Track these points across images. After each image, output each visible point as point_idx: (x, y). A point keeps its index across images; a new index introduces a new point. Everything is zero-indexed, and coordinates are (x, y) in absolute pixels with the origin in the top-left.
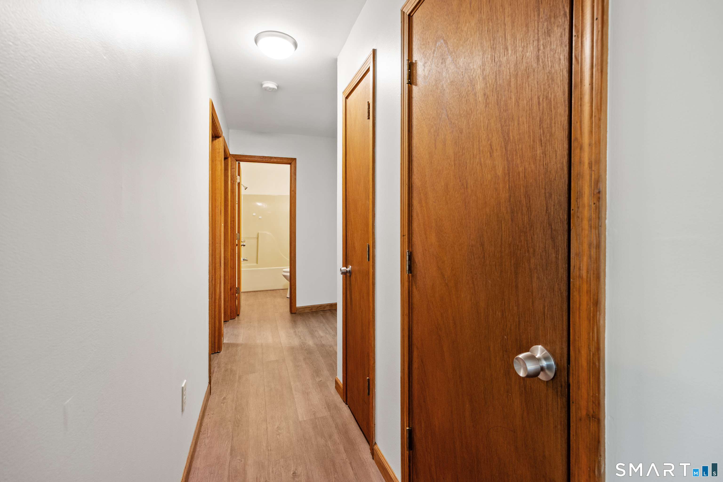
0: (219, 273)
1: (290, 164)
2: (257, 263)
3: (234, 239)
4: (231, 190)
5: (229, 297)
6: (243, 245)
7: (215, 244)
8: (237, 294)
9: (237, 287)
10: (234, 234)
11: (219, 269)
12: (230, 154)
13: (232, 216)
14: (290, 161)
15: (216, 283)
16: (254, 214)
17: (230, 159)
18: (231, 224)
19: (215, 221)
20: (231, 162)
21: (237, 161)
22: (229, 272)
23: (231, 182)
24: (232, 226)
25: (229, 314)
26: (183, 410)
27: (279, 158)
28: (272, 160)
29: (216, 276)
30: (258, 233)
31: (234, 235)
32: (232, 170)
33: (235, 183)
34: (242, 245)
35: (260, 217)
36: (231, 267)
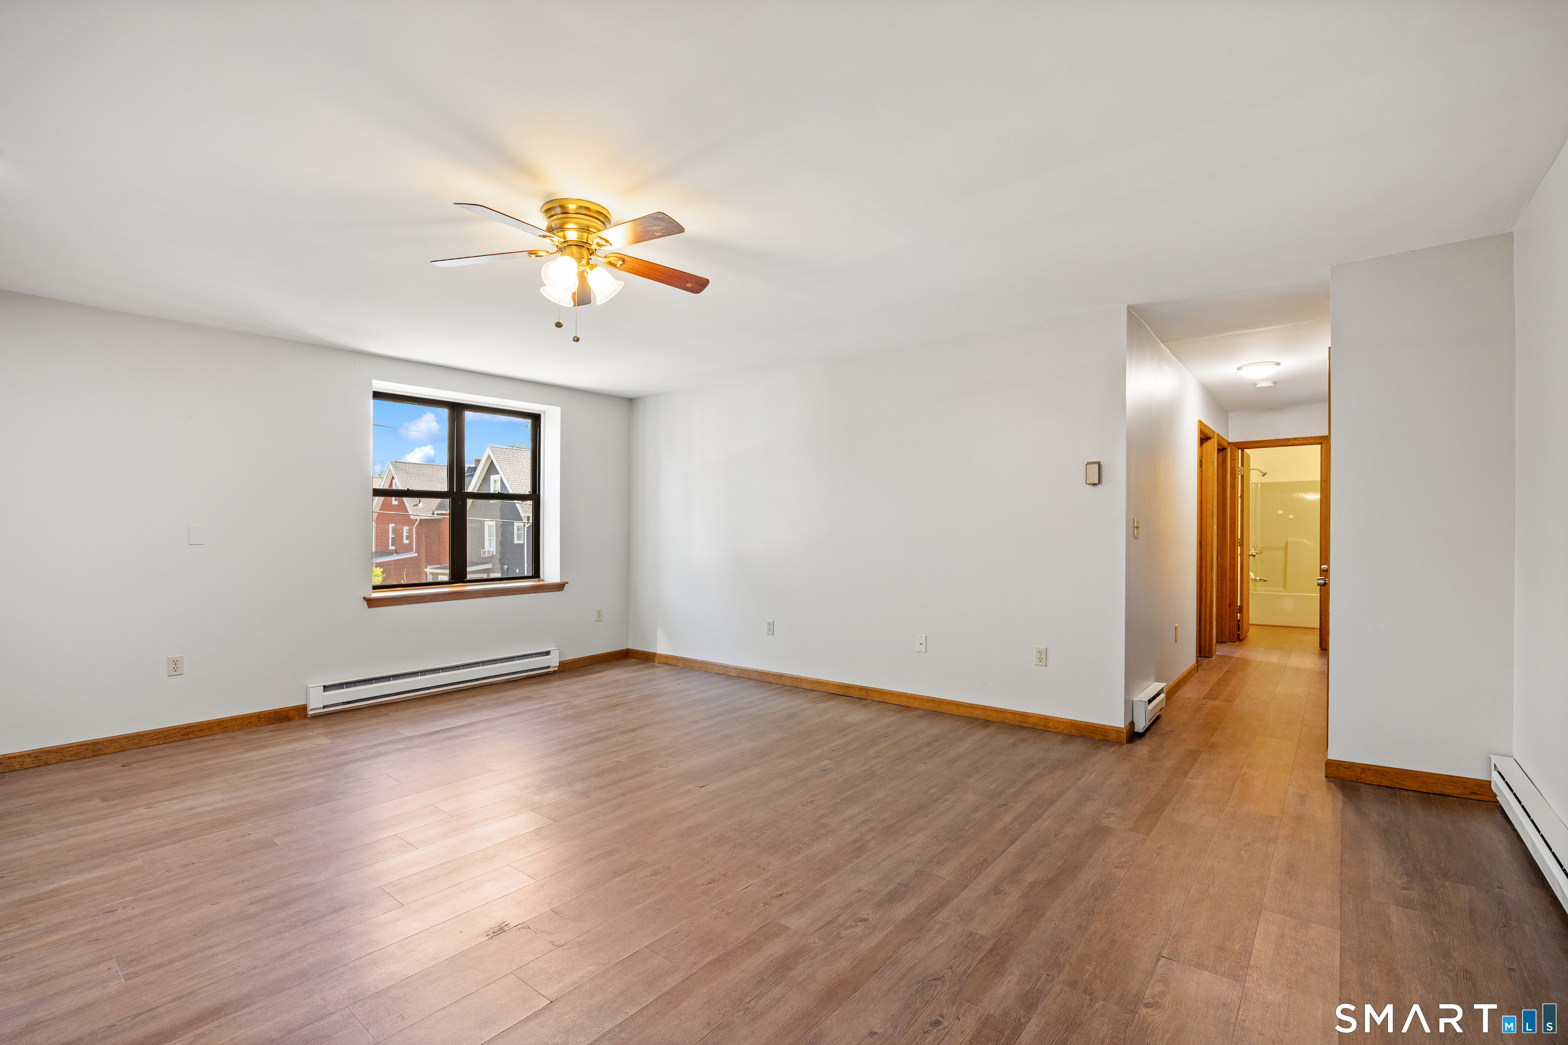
0: (1211, 576)
1: (1320, 444)
2: (1285, 587)
3: (1234, 546)
4: (1231, 485)
5: (1228, 614)
6: (1252, 555)
7: (1206, 547)
8: (1239, 615)
9: (1239, 605)
10: (1234, 539)
11: (1210, 573)
12: (1229, 443)
13: (1233, 517)
14: (1319, 441)
15: (1207, 587)
16: (1280, 512)
17: (1229, 449)
18: (1230, 526)
19: (1207, 524)
20: (1231, 451)
21: (1238, 449)
22: (1228, 584)
23: (1231, 476)
24: (1232, 529)
25: (1227, 634)
26: (1176, 641)
27: (1301, 438)
28: (1291, 442)
29: (1208, 579)
30: (1287, 541)
31: (1235, 541)
32: (1233, 461)
33: (1236, 476)
34: (1250, 555)
35: (1291, 517)
36: (1230, 579)
